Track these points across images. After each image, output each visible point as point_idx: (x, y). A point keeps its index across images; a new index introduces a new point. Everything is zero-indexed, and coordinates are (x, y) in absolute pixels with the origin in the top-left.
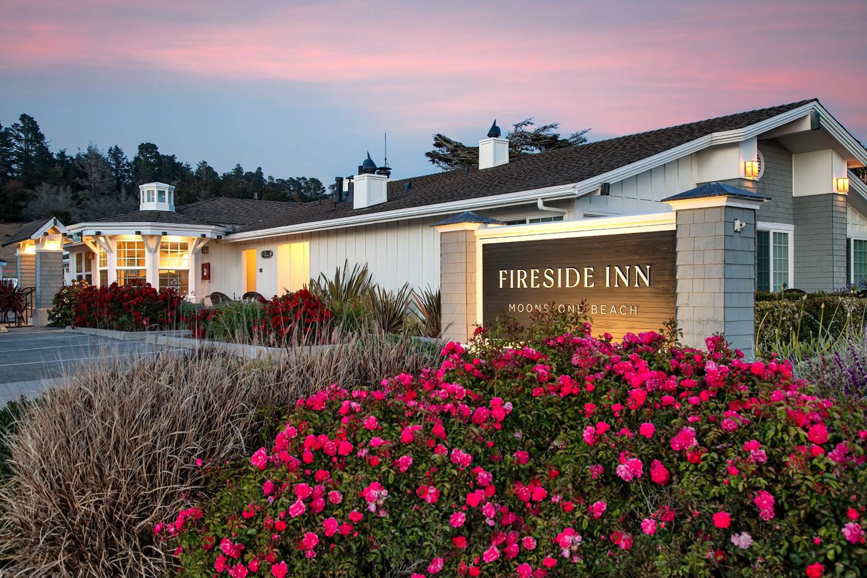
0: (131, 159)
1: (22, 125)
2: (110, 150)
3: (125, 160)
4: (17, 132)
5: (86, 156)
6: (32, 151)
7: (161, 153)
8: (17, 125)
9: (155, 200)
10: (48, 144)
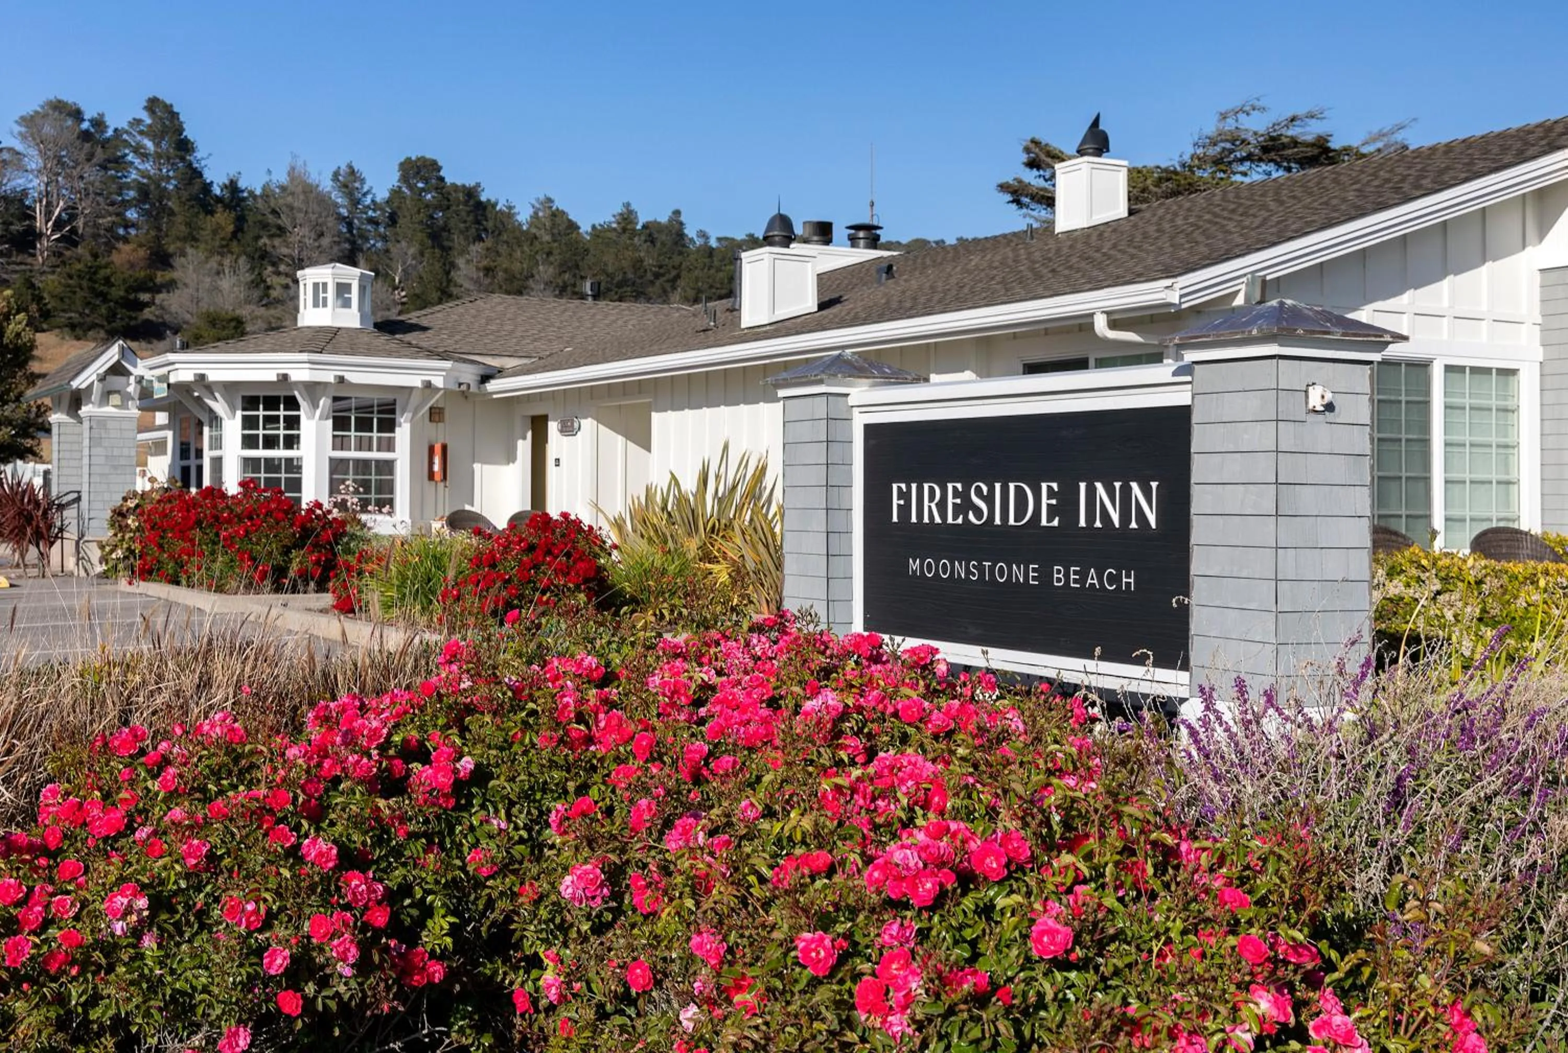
0: (382, 194)
1: (149, 121)
2: (336, 175)
3: (369, 198)
4: (139, 138)
5: (283, 188)
6: (169, 178)
7: (449, 180)
8: (138, 122)
9: (330, 302)
10: (203, 163)
